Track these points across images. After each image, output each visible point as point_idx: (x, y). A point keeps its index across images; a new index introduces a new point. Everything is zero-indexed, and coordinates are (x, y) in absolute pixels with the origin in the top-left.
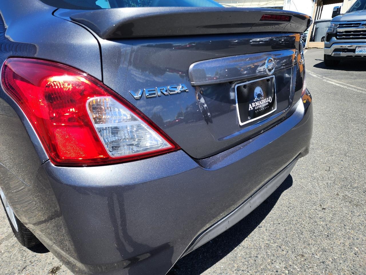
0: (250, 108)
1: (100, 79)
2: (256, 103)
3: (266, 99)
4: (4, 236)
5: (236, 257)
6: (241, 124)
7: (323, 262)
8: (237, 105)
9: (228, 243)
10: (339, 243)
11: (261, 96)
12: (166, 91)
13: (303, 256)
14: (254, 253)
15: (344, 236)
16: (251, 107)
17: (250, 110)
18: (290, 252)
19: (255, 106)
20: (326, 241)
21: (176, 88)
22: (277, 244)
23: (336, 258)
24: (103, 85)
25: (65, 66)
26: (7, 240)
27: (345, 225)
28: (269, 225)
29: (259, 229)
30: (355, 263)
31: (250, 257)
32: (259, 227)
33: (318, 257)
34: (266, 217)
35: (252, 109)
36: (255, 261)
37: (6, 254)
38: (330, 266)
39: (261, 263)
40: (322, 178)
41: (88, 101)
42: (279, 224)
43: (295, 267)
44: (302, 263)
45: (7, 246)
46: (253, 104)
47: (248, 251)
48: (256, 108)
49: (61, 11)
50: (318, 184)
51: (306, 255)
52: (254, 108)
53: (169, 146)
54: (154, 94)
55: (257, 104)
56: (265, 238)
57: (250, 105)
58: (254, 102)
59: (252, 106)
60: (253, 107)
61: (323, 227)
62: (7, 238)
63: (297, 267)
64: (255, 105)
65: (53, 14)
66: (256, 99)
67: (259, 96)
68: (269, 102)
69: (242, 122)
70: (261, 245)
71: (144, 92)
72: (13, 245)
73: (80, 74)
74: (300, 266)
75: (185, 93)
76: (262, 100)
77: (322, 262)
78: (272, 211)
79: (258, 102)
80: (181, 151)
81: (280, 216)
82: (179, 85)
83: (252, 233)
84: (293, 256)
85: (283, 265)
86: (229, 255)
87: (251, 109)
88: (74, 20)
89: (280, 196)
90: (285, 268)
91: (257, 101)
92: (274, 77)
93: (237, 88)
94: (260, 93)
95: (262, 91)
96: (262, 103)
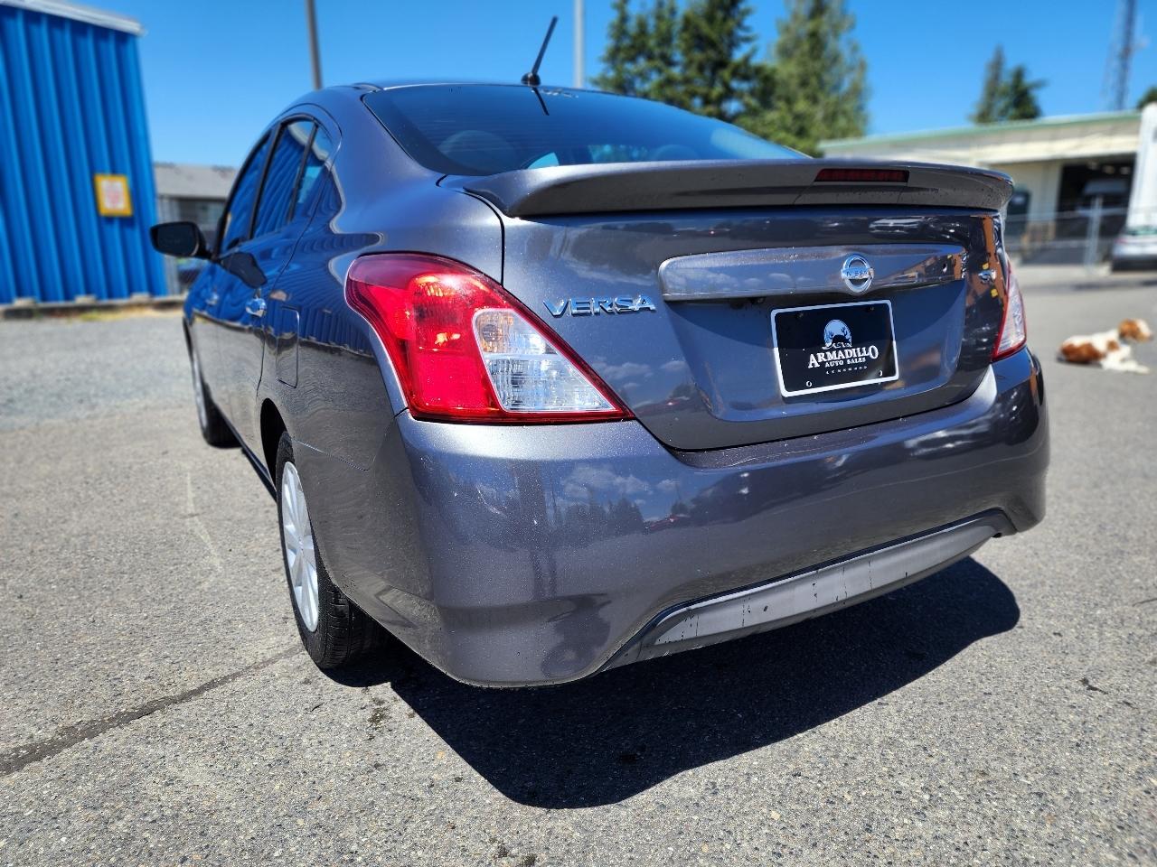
0: (811, 362)
1: (499, 281)
2: (828, 353)
3: (858, 349)
4: (281, 650)
5: (796, 751)
6: (786, 394)
7: (1040, 795)
8: (776, 350)
9: (785, 724)
10: (1107, 764)
11: (846, 341)
12: (611, 305)
13: (984, 774)
14: (847, 750)
15: (1129, 752)
16: (813, 362)
17: (810, 366)
18: (950, 762)
19: (825, 360)
20: (1067, 754)
21: (631, 301)
22: (917, 743)
23: (1081, 790)
24: (502, 291)
25: (447, 261)
26: (286, 657)
27: (1142, 730)
28: (911, 702)
29: (879, 707)
30: (1136, 809)
31: (836, 757)
32: (880, 704)
33: (1029, 782)
34: (908, 686)
35: (817, 365)
36: (846, 764)
37: (283, 680)
38: (1056, 805)
39: (859, 771)
40: (1118, 621)
41: (476, 315)
42: (941, 703)
43: (953, 791)
44: (978, 787)
45: (286, 667)
46: (821, 357)
47: (832, 745)
48: (827, 365)
49: (451, 178)
50: (1101, 634)
51: (993, 775)
52: (822, 364)
53: (611, 408)
54: (589, 308)
55: (832, 356)
56: (890, 726)
57: (812, 356)
58: (825, 351)
59: (817, 359)
60: (820, 361)
61: (1071, 725)
62: (290, 653)
63: (957, 793)
64: (826, 357)
65: (437, 184)
66: (828, 345)
67: (837, 339)
68: (867, 358)
69: (788, 388)
70: (872, 738)
71: (569, 306)
72: (299, 667)
73: (470, 273)
74: (969, 792)
75: (649, 312)
76: (846, 351)
77: (1037, 793)
78: (930, 676)
79: (834, 352)
80: (635, 422)
81: (950, 690)
82: (636, 297)
83: (857, 712)
84: (955, 772)
85: (920, 783)
86: (781, 745)
87: (813, 364)
88: (469, 192)
89: (965, 645)
90: (925, 789)
91: (831, 350)
92: (888, 302)
93: (778, 316)
94: (843, 334)
95: (847, 330)
96: (848, 357)
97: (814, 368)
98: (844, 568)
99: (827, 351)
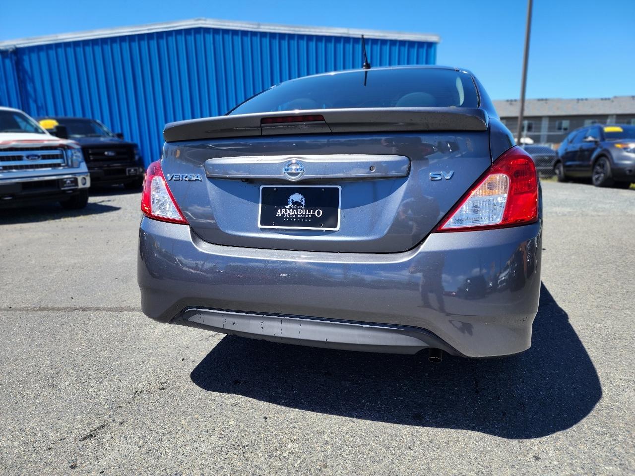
2: (288, 210)
3: (308, 210)
6: (260, 226)
8: (260, 205)
11: (301, 205)
12: (186, 177)
16: (279, 213)
17: (277, 215)
21: (193, 176)
35: (280, 215)
46: (283, 211)
48: (285, 216)
52: (283, 215)
53: (181, 219)
54: (179, 178)
55: (289, 212)
57: (279, 210)
58: (286, 209)
60: (282, 213)
64: (286, 212)
66: (289, 205)
67: (296, 204)
68: (313, 215)
69: (262, 224)
71: (174, 177)
76: (299, 210)
79: (291, 210)
80: (188, 226)
82: (196, 175)
87: (279, 214)
91: (290, 208)
92: (340, 187)
93: (263, 188)
94: (300, 201)
95: (303, 199)
96: (299, 213)
97: (279, 216)
98: (282, 321)
99: (287, 209)
